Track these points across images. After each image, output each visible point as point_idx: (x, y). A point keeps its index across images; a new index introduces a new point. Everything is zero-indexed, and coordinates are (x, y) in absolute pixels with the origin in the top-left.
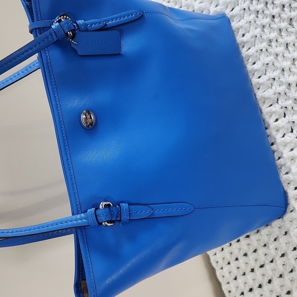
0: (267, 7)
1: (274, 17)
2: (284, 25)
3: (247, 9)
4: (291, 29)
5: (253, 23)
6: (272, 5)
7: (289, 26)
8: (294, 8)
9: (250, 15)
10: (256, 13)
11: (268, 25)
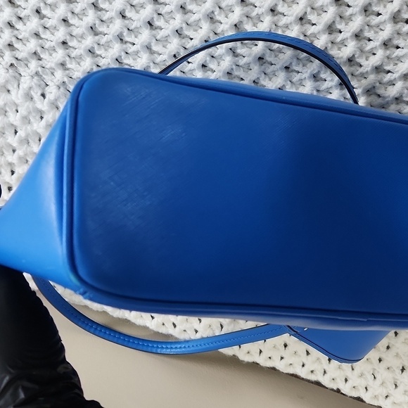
0: (41, 39)
1: (64, 43)
2: (89, 41)
3: (14, 62)
4: (104, 40)
5: (43, 72)
6: (48, 32)
7: (97, 37)
8: (83, 12)
9: (27, 65)
10: (35, 56)
11: (67, 58)
